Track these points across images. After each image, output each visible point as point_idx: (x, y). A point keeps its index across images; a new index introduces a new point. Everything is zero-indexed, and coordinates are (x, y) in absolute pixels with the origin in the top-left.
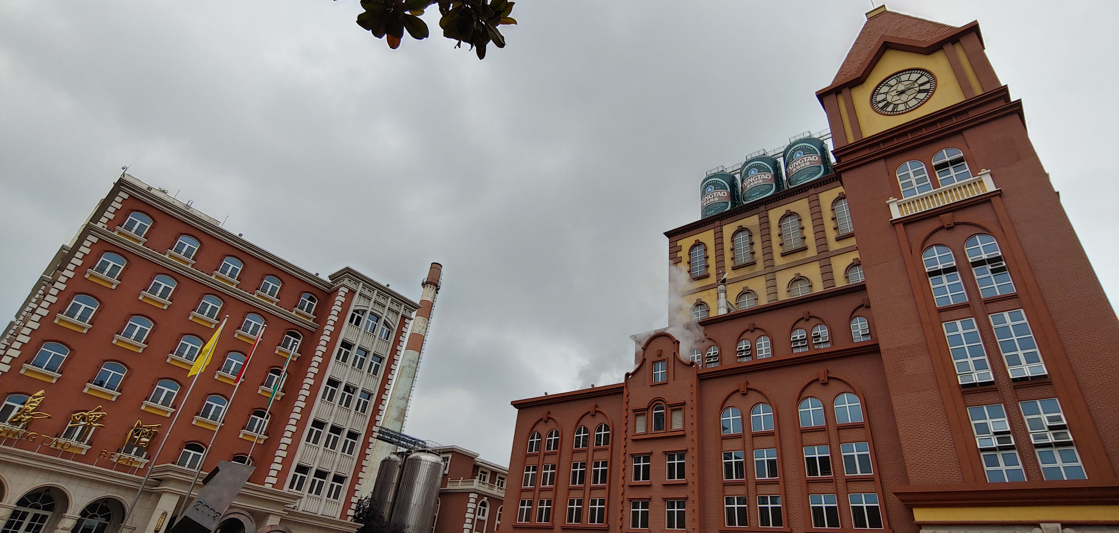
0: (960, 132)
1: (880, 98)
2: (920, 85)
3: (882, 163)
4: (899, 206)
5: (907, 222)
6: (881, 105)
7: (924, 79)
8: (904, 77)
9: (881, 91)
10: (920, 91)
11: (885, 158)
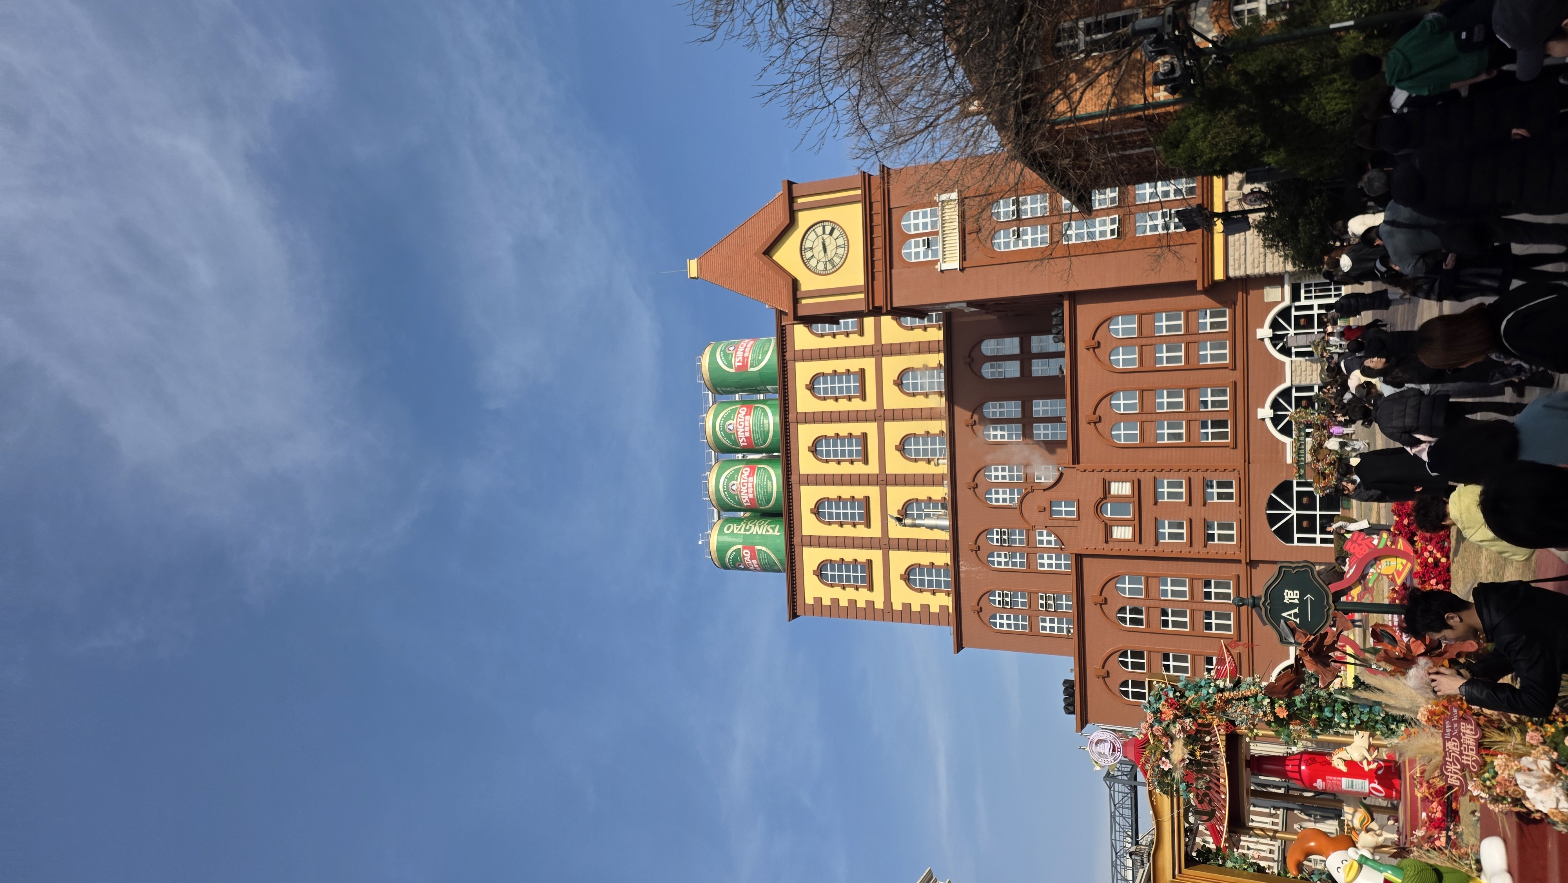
0: (890, 210)
1: (821, 267)
2: (824, 233)
3: (893, 271)
4: (945, 262)
5: (963, 258)
6: (829, 267)
7: (819, 230)
8: (808, 244)
9: (814, 265)
10: (831, 234)
11: (891, 268)
